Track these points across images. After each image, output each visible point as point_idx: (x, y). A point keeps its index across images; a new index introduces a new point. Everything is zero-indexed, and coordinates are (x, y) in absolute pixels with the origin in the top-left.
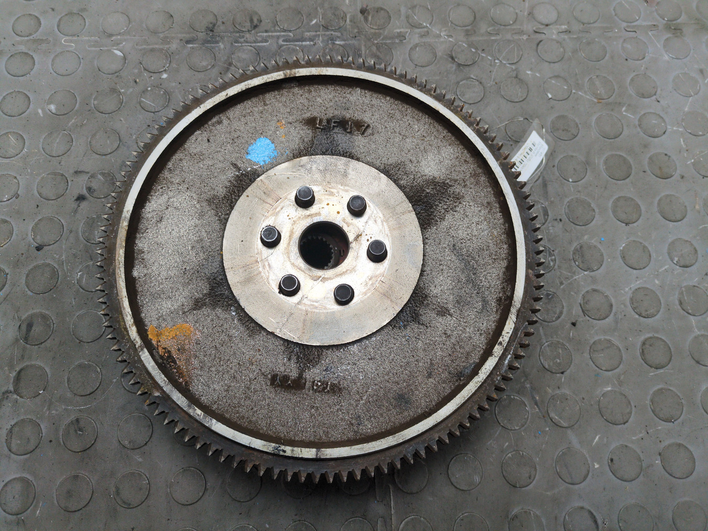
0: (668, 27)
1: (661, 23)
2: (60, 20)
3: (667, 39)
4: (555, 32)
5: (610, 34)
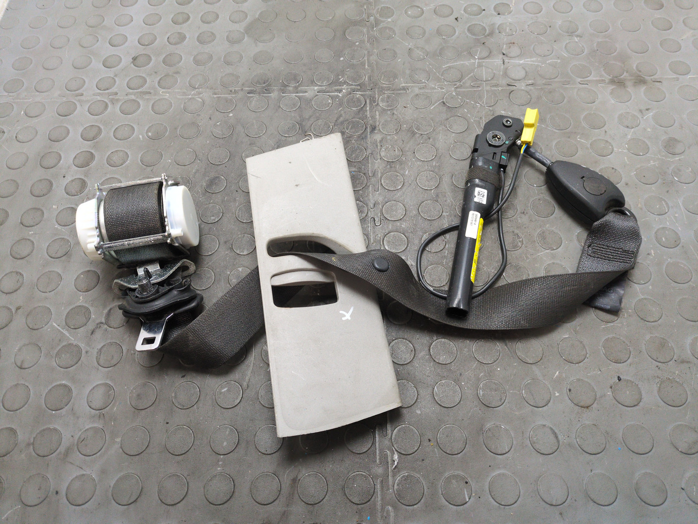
0: (612, 82)
1: (607, 78)
2: (160, 80)
3: (612, 89)
4: (523, 85)
5: (567, 86)
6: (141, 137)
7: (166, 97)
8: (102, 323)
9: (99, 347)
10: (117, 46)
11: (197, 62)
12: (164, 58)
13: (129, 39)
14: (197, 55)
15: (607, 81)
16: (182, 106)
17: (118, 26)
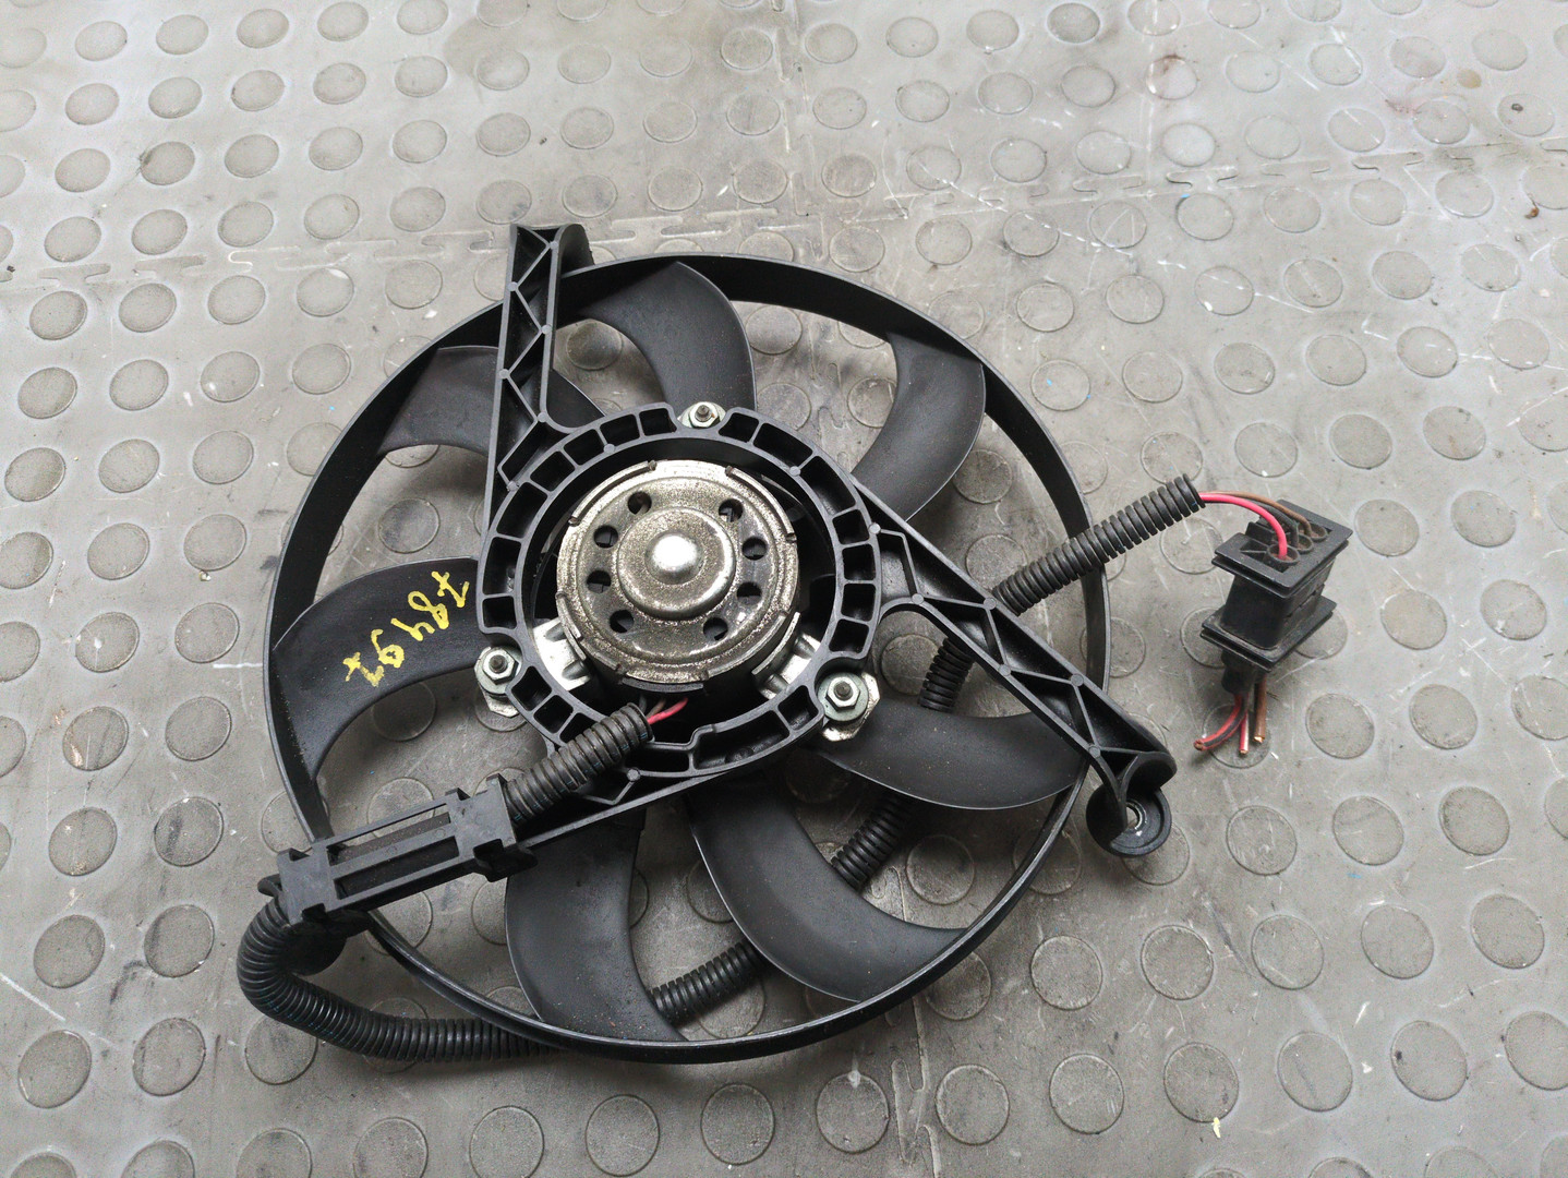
6: (187, 396)
7: (246, 271)
8: (138, 964)
9: (139, 1036)
10: (92, 123)
11: (320, 159)
12: (228, 154)
13: (122, 100)
14: (318, 138)
15: (1428, 156)
16: (294, 297)
17: (88, 59)
